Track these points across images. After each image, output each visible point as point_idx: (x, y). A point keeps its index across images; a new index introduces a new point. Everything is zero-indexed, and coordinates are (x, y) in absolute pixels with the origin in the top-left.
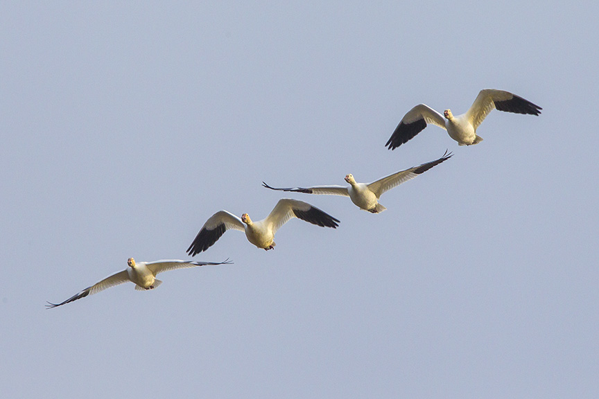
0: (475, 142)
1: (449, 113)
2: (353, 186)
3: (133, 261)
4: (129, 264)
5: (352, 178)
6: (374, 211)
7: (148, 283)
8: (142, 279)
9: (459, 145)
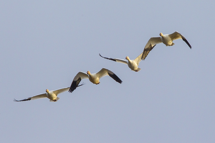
0: (172, 45)
1: (161, 34)
2: (129, 61)
3: (48, 90)
4: (46, 91)
5: (128, 58)
6: (136, 71)
7: (54, 99)
8: (51, 97)
9: (166, 46)
